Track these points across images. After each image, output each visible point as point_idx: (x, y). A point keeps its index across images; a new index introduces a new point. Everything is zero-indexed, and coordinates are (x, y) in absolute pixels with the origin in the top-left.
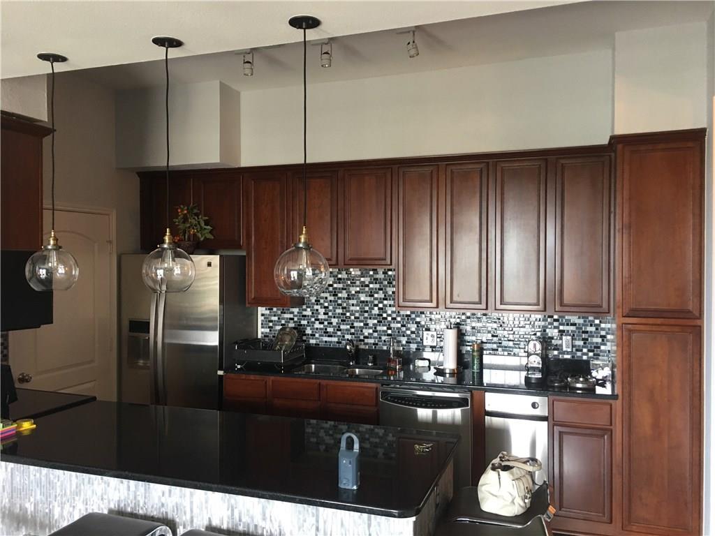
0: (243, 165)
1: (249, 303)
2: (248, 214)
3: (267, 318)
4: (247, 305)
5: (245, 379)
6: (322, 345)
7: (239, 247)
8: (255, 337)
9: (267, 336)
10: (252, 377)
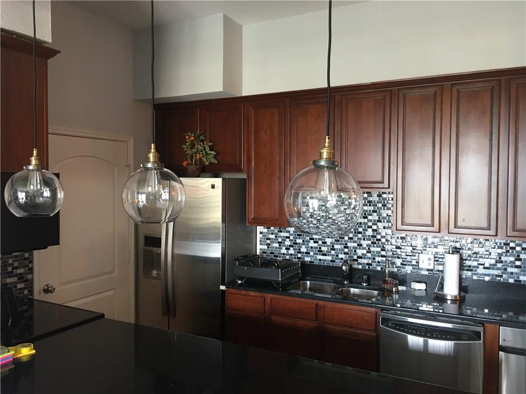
0: (244, 94)
1: (249, 223)
2: (248, 140)
3: (266, 236)
4: (247, 224)
5: (246, 295)
6: (316, 263)
7: (240, 170)
8: (254, 253)
9: (265, 253)
10: (252, 293)
